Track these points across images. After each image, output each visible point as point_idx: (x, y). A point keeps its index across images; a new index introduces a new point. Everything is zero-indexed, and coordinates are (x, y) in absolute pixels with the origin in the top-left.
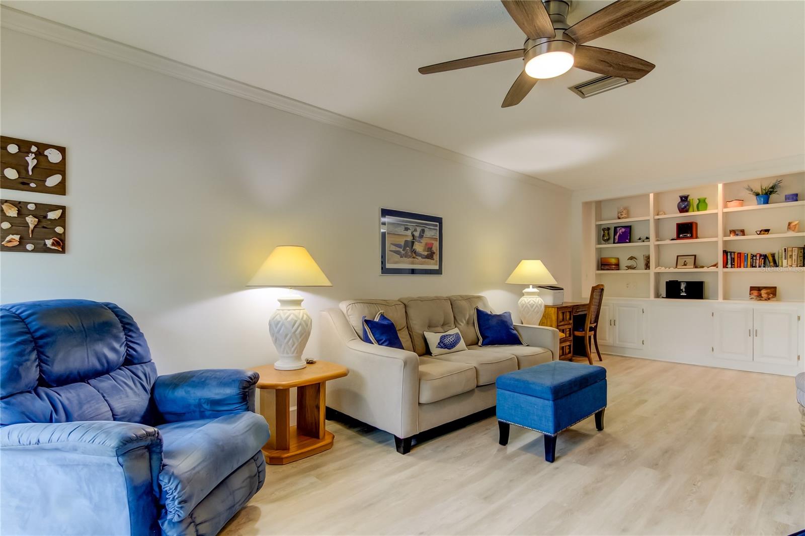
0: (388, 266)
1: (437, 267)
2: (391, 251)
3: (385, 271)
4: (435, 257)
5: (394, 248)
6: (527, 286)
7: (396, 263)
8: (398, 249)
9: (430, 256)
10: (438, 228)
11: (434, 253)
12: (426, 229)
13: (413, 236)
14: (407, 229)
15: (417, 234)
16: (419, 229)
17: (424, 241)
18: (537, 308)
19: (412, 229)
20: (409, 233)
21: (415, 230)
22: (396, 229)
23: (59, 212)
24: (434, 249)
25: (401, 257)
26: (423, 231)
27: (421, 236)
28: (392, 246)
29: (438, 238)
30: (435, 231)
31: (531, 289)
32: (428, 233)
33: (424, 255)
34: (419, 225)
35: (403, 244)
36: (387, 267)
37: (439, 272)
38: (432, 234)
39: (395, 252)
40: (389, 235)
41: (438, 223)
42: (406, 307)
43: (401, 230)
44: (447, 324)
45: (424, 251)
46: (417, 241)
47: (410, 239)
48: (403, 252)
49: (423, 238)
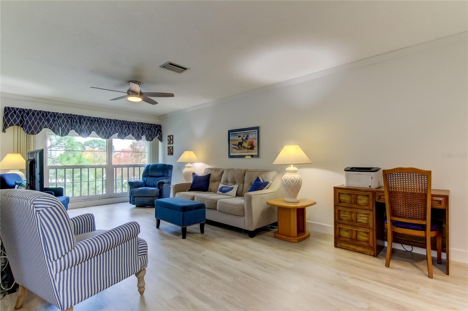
0: (231, 154)
1: (256, 154)
2: (232, 148)
3: (231, 157)
4: (255, 148)
6: (288, 165)
7: (234, 153)
8: (235, 147)
10: (257, 132)
12: (249, 135)
13: (243, 139)
14: (239, 137)
15: (244, 138)
16: (245, 136)
17: (248, 141)
18: (296, 183)
19: (242, 136)
20: (240, 138)
21: (244, 136)
22: (235, 138)
23: (172, 148)
24: (254, 144)
25: (237, 150)
26: (248, 136)
27: (247, 139)
28: (233, 146)
29: (257, 138)
30: (255, 135)
31: (292, 168)
32: (251, 137)
33: (248, 148)
35: (237, 144)
36: (231, 155)
37: (258, 156)
38: (253, 136)
39: (234, 148)
40: (232, 141)
41: (257, 130)
42: (223, 172)
43: (236, 138)
44: (237, 183)
45: (248, 146)
46: (244, 141)
47: (241, 141)
48: (238, 148)
49: (248, 140)
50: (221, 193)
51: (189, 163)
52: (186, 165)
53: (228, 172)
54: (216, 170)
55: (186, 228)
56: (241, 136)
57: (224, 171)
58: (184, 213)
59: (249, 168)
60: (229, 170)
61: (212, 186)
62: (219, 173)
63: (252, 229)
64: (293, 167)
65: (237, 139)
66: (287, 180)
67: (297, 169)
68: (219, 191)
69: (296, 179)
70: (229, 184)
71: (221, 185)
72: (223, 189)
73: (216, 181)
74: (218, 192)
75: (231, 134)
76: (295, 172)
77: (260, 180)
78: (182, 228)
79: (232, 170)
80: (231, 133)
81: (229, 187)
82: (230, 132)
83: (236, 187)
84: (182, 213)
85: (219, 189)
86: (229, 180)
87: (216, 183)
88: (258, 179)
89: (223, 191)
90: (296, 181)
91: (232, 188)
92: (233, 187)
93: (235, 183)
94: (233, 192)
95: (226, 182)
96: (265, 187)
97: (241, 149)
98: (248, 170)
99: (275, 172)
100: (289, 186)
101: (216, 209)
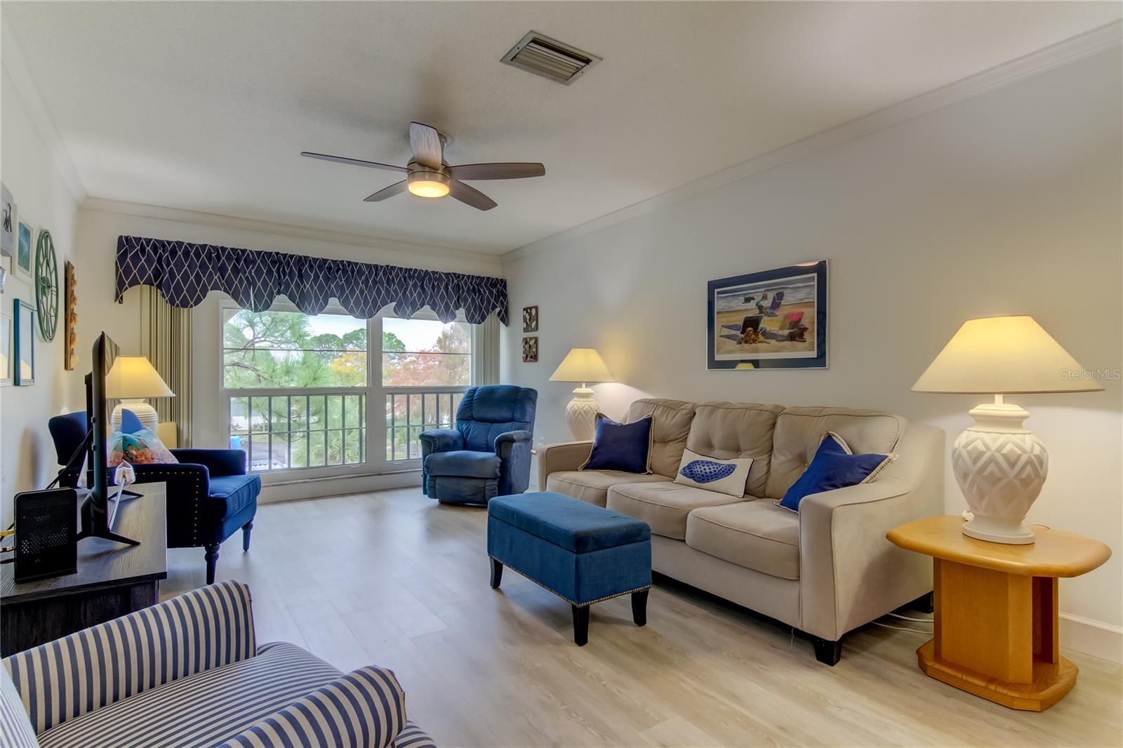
0: (718, 357)
1: (814, 354)
2: (721, 336)
3: (714, 364)
4: (806, 336)
5: (726, 332)
7: (730, 352)
8: (733, 332)
9: (797, 334)
10: (815, 283)
11: (805, 329)
12: (785, 292)
13: (760, 308)
14: (748, 300)
15: (767, 304)
16: (771, 296)
17: (781, 313)
18: (1029, 468)
19: (758, 297)
20: (752, 304)
21: (765, 298)
22: (731, 304)
23: (534, 341)
24: (805, 322)
25: (739, 343)
26: (780, 296)
27: (776, 305)
28: (724, 330)
29: (816, 300)
30: (807, 290)
31: (1000, 407)
32: (790, 298)
33: (782, 336)
34: (769, 288)
35: (741, 323)
36: (716, 359)
37: (820, 360)
38: (799, 296)
39: (728, 337)
40: (720, 315)
41: (815, 275)
42: (695, 414)
43: (738, 303)
44: (745, 450)
45: (782, 328)
46: (767, 315)
47: (754, 313)
48: (743, 336)
49: (781, 308)
50: (691, 481)
51: (584, 385)
52: (577, 390)
53: (711, 413)
54: (670, 406)
55: (588, 607)
56: (753, 299)
57: (697, 411)
58: (582, 556)
59: (788, 404)
60: (714, 407)
61: (656, 455)
62: (680, 416)
63: (832, 634)
64: (1004, 402)
65: (736, 308)
66: (981, 454)
67: (1025, 413)
68: (685, 475)
69: (1024, 451)
70: (717, 452)
71: (688, 457)
72: (698, 469)
73: (670, 441)
74: (680, 477)
75: (718, 293)
76: (1015, 422)
77: (837, 447)
78: (574, 607)
79: (727, 407)
80: (716, 290)
81: (719, 465)
82: (713, 286)
83: (742, 465)
84: (575, 555)
85: (684, 469)
86: (716, 440)
87: (672, 448)
88: (829, 442)
89: (698, 476)
90: (1029, 462)
91: (729, 470)
92: (735, 465)
93: (737, 451)
94: (736, 482)
95: (707, 445)
96: (867, 474)
97: (754, 341)
98: (785, 409)
99: (900, 418)
100: (994, 480)
101: (684, 541)
